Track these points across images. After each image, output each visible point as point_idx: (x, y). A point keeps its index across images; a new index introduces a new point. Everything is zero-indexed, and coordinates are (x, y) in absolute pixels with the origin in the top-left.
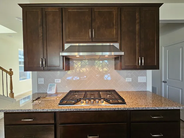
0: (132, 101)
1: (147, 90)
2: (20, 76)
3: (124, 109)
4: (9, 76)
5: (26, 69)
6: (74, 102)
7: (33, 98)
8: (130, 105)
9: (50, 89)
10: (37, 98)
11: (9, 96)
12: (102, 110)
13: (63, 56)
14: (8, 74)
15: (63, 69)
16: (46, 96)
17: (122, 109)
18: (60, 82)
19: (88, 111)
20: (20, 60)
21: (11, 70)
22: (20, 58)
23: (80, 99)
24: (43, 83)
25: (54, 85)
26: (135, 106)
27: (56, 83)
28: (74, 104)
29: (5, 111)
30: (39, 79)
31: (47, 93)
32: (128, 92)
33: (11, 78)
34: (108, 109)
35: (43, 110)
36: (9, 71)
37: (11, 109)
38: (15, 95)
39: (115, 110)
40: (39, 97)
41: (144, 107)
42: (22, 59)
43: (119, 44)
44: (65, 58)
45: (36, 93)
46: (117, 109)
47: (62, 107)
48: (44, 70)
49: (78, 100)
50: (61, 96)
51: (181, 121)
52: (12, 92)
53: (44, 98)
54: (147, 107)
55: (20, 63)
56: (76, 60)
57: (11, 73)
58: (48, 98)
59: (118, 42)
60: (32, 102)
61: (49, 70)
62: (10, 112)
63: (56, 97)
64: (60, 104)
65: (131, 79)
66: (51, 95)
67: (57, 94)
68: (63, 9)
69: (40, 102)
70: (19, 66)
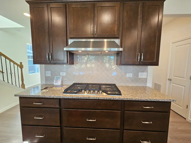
0: (128, 93)
1: (147, 86)
2: (29, 70)
3: (119, 99)
4: (19, 69)
5: (35, 62)
6: (76, 92)
7: (42, 87)
8: (125, 96)
9: (57, 81)
10: (45, 87)
11: (20, 86)
12: (100, 99)
13: (67, 51)
14: (18, 67)
15: (67, 63)
16: (53, 87)
17: (117, 99)
18: (65, 75)
19: (87, 99)
20: (28, 54)
21: (21, 63)
22: (29, 53)
23: (82, 89)
24: (50, 75)
25: (60, 78)
26: (130, 97)
27: (61, 76)
28: (76, 93)
29: (20, 96)
30: (46, 72)
31: (53, 84)
32: (128, 86)
33: (22, 70)
34: (104, 98)
35: (50, 96)
36: (19, 64)
37: (25, 95)
38: (26, 87)
39: (111, 99)
40: (47, 87)
41: (137, 98)
42: (31, 53)
43: (119, 40)
44: (69, 53)
45: (44, 84)
46: (113, 99)
47: (66, 95)
48: (50, 63)
49: (79, 90)
50: (66, 87)
51: (171, 111)
52: (23, 83)
53: (51, 88)
54: (140, 98)
55: (29, 57)
56: (79, 55)
57: (21, 66)
58: (54, 88)
59: (119, 38)
60: (41, 90)
61: (55, 64)
62: (24, 96)
63: (61, 88)
64: (64, 93)
65: (132, 74)
66: (57, 86)
67: (62, 85)
68: (67, 5)
69: (47, 90)
70: (28, 60)
